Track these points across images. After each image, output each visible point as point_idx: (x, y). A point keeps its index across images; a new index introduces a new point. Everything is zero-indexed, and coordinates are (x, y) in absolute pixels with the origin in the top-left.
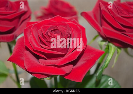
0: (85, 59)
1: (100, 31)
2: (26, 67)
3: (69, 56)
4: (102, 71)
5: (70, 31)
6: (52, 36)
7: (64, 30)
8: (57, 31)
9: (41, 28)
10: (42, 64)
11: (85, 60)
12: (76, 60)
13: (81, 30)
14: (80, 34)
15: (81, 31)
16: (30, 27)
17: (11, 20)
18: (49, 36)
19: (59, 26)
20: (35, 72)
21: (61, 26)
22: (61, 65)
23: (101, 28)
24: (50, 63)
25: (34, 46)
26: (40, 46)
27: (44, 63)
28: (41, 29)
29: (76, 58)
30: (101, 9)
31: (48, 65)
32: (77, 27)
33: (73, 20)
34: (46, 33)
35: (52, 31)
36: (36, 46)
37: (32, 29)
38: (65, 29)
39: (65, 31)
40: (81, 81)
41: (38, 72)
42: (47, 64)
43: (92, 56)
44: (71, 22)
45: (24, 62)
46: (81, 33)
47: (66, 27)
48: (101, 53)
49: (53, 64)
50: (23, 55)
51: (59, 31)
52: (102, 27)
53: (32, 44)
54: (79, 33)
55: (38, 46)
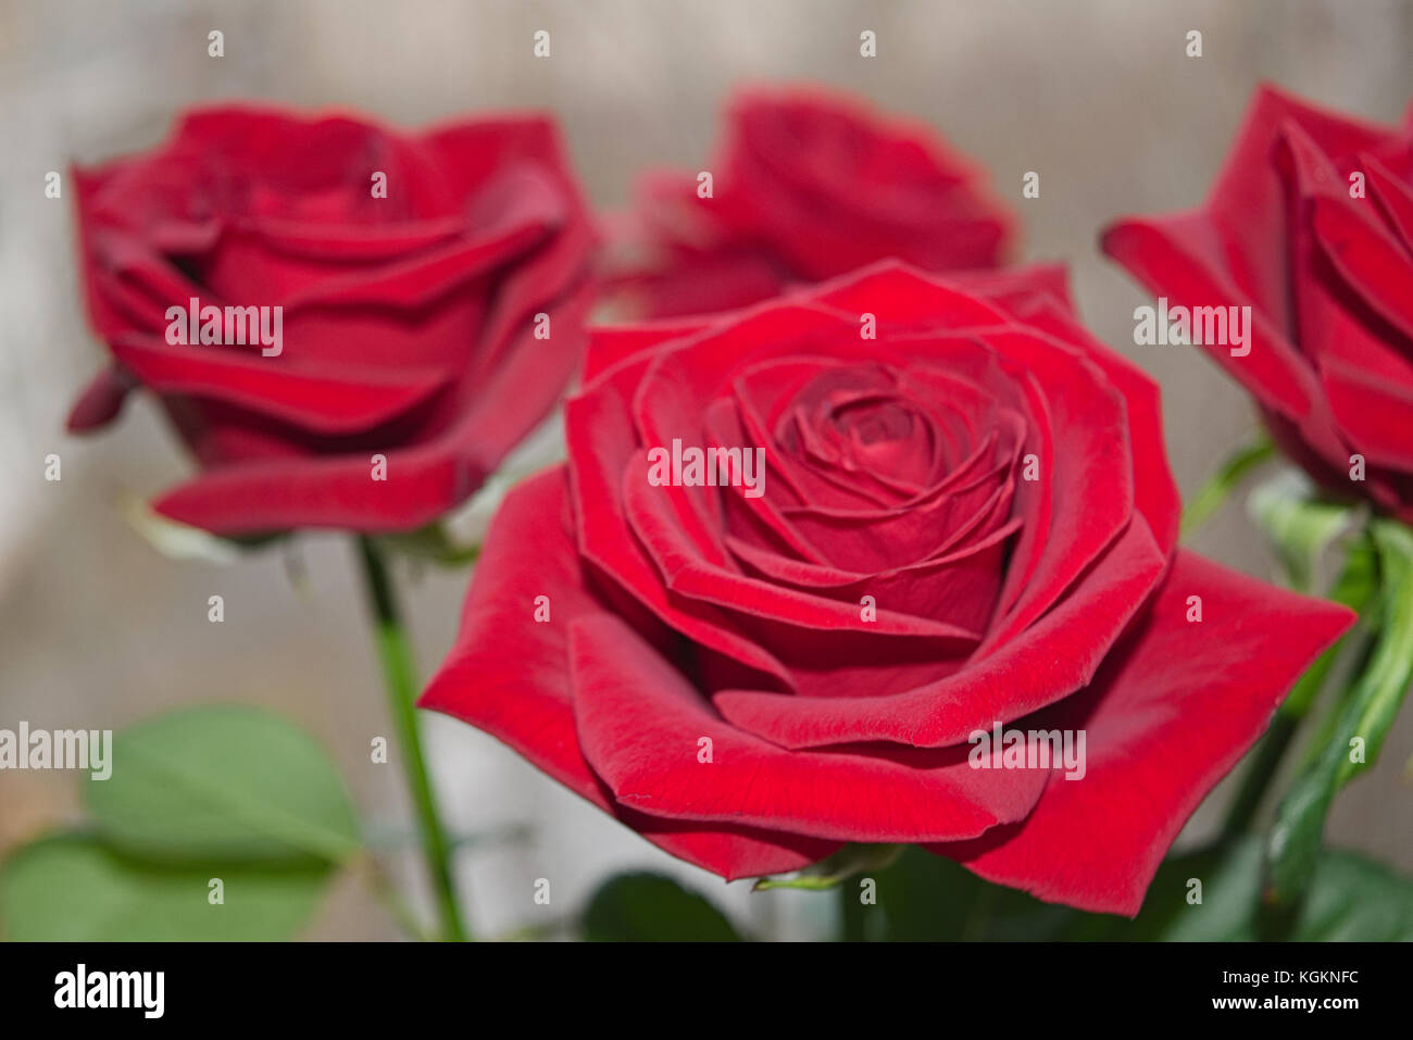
0: (1161, 684)
1: (1303, 403)
2: (608, 771)
3: (1023, 653)
4: (1324, 803)
5: (1019, 409)
6: (849, 465)
7: (950, 408)
8: (888, 412)
9: (739, 384)
10: (751, 741)
11: (1168, 698)
12: (1083, 690)
13: (1123, 402)
14: (1118, 437)
15: (1125, 415)
16: (626, 383)
17: (412, 317)
18: (812, 459)
19: (901, 366)
20: (694, 817)
21: (920, 366)
22: (942, 743)
23: (1308, 380)
24: (840, 729)
25: (676, 562)
26: (729, 561)
27: (775, 726)
28: (731, 392)
29: (1086, 676)
30: (1307, 187)
31: (811, 743)
32: (1085, 375)
33: (1032, 306)
34: (780, 433)
35: (838, 412)
36: (697, 561)
37: (646, 399)
38: (970, 397)
39: (970, 411)
40: (1132, 907)
41: (717, 817)
42: (806, 736)
43: (1235, 654)
44: (1015, 327)
45: (582, 716)
46: (1125, 430)
47: (976, 375)
48: (1318, 629)
49: (871, 736)
50: (564, 654)
51: (909, 414)
52: (1316, 367)
53: (661, 544)
54: (1109, 430)
55: (713, 556)
